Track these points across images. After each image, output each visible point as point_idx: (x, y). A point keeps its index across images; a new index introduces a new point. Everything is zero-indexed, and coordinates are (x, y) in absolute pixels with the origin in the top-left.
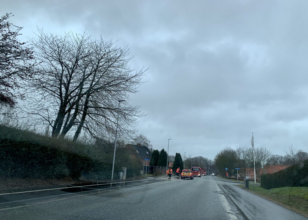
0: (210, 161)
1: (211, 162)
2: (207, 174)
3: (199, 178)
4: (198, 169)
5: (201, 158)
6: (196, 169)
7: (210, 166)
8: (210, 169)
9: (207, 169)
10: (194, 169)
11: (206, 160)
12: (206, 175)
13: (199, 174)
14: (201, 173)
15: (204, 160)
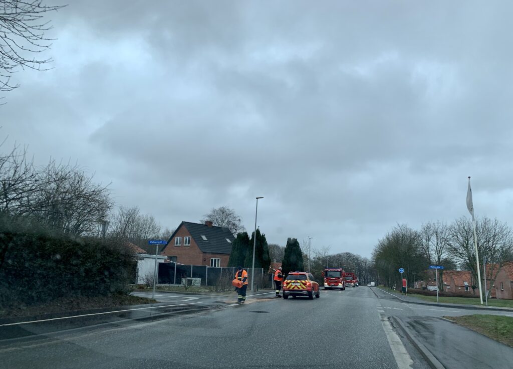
0: (364, 260)
1: (366, 263)
4: (339, 273)
5: (348, 255)
6: (334, 272)
9: (360, 274)
11: (357, 259)
13: (340, 284)
14: (347, 282)
15: (354, 259)
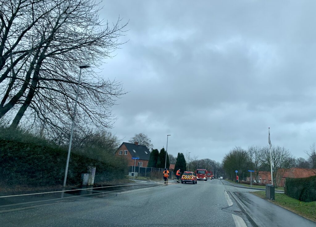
1: (218, 165)
2: (215, 178)
3: (205, 181)
4: (204, 172)
5: (208, 160)
6: (202, 171)
7: (218, 168)
8: (217, 173)
9: (215, 172)
10: (199, 172)
11: (213, 163)
12: (213, 179)
13: (204, 177)
14: (208, 176)
15: (211, 162)
